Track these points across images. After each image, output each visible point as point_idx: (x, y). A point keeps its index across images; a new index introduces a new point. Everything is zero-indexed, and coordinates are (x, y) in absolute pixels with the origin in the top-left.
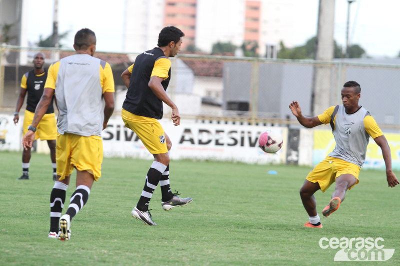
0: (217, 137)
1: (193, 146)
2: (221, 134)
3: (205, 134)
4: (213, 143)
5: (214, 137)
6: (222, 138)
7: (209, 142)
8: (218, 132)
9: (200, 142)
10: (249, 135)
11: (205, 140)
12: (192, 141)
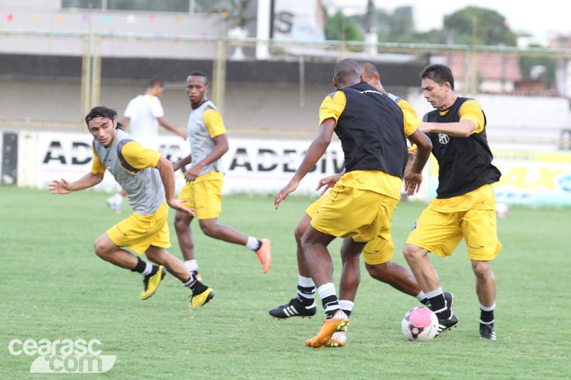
0: (286, 159)
1: (249, 173)
2: (292, 155)
3: (267, 155)
4: (280, 169)
5: (280, 160)
6: (293, 161)
7: (274, 167)
8: (287, 152)
9: (261, 168)
10: (334, 156)
11: (267, 165)
12: (248, 166)
